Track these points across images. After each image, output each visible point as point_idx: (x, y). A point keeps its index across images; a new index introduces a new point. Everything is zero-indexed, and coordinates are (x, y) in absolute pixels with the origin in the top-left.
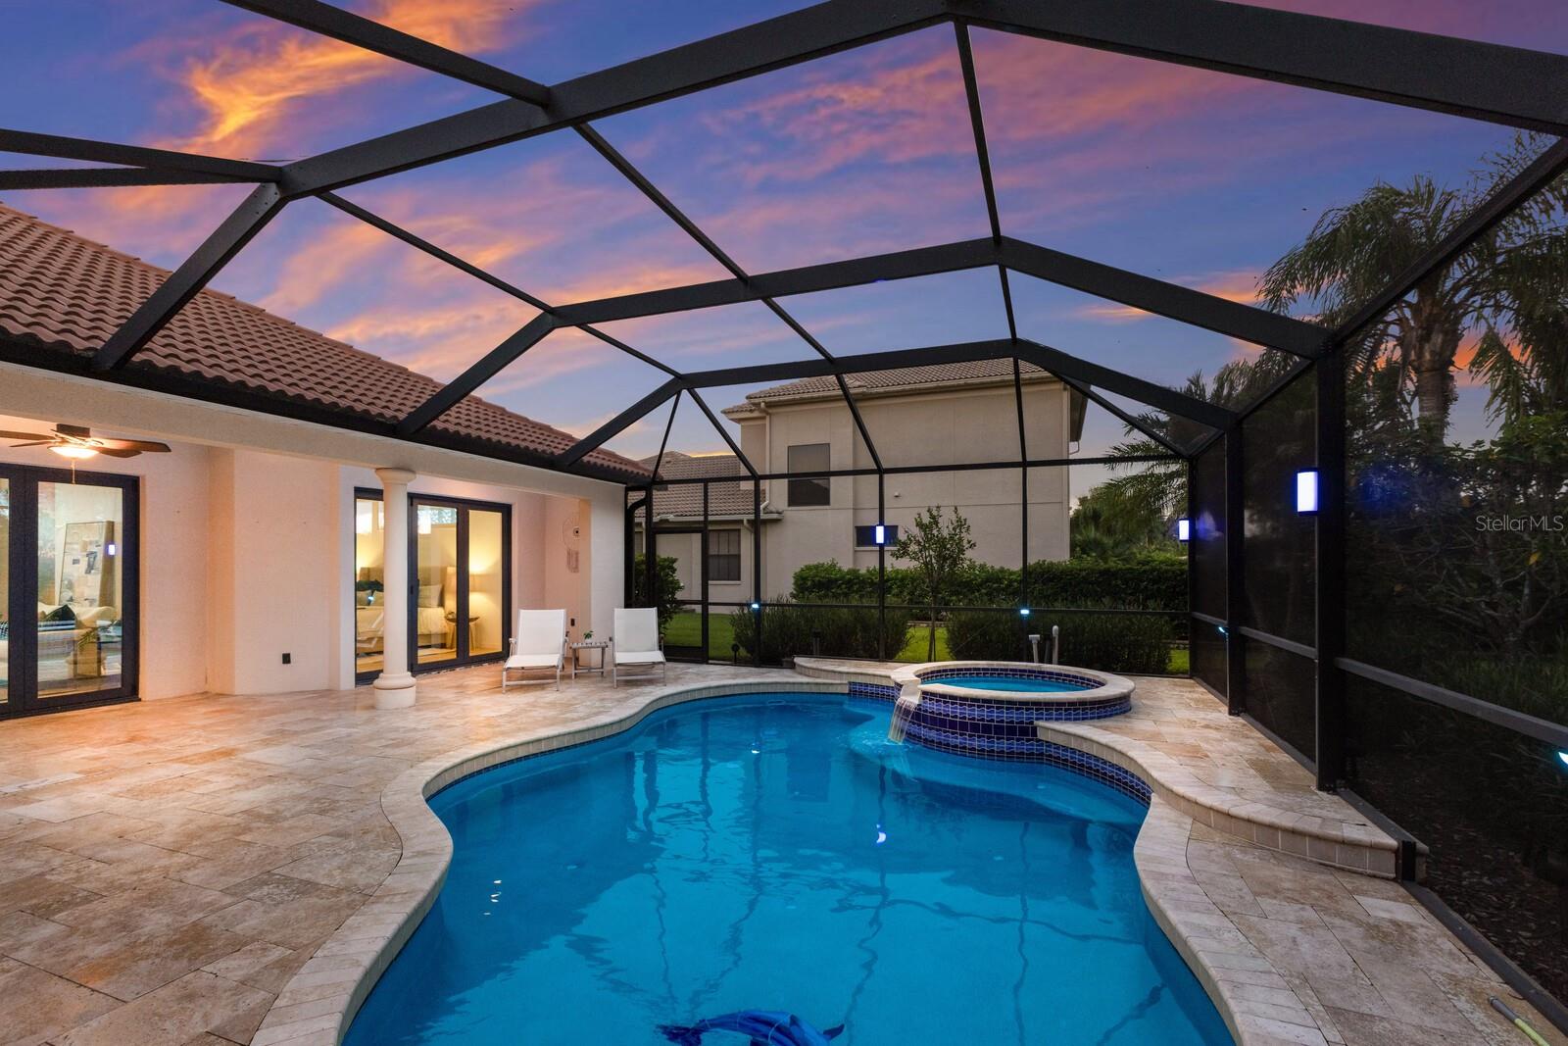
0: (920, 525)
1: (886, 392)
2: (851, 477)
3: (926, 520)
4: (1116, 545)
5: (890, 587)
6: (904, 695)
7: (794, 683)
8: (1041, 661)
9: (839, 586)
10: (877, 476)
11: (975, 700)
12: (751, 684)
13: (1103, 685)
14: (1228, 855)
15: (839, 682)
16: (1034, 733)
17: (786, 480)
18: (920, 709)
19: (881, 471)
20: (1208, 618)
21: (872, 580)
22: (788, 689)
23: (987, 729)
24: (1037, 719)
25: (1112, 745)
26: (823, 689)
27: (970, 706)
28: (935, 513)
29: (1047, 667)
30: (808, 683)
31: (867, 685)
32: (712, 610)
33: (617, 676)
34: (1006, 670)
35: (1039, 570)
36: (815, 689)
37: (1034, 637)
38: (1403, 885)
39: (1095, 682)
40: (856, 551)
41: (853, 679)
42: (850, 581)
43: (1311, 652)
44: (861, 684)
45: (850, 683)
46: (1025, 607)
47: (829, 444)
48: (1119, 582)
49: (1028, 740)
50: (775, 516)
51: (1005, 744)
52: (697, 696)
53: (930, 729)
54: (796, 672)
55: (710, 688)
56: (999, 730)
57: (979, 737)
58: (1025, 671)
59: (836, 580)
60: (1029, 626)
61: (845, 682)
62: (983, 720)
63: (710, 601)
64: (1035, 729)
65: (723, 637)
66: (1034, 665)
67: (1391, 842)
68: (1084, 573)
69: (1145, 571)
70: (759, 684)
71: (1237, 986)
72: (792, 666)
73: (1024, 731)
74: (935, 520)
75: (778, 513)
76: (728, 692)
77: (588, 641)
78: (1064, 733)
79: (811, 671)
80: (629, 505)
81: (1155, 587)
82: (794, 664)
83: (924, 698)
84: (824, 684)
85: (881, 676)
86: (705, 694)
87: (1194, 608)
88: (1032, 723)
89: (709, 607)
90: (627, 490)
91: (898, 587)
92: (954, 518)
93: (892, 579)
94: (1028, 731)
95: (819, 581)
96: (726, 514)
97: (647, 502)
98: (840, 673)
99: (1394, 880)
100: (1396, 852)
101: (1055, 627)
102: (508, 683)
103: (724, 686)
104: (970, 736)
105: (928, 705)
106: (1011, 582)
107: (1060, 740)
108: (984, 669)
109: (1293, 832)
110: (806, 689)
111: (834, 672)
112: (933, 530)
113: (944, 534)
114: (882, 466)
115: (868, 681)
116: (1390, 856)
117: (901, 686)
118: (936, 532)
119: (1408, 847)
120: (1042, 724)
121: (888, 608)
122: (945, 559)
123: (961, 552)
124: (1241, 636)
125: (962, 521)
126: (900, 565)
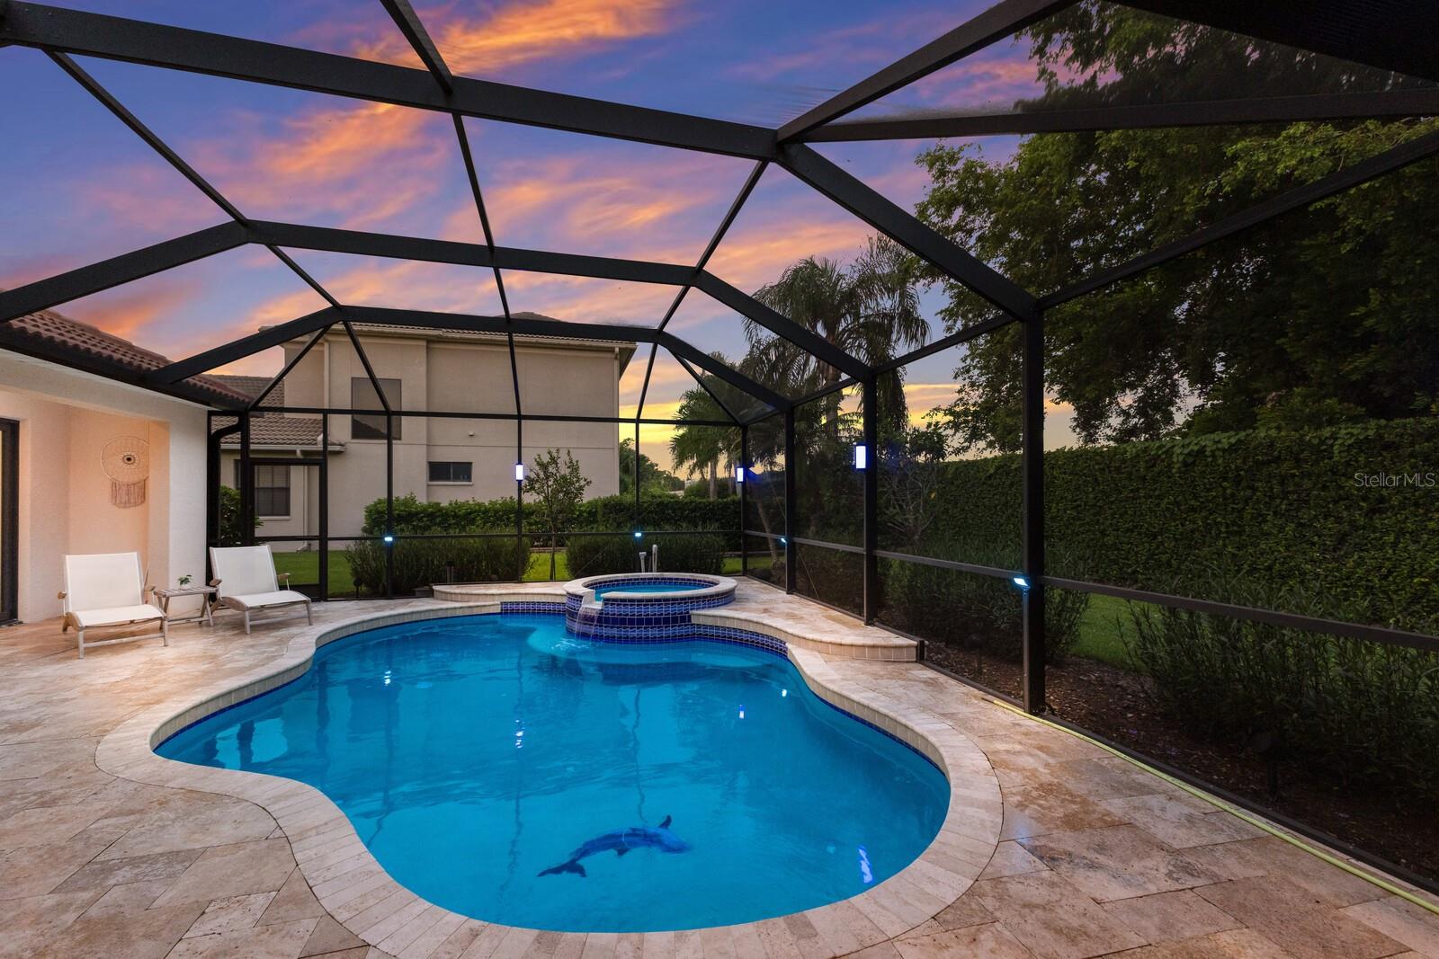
0: (541, 465)
1: (461, 338)
2: (425, 418)
3: (546, 459)
5: (474, 519)
6: (586, 603)
7: (447, 609)
8: (646, 571)
9: (421, 519)
10: (517, 421)
11: (649, 600)
12: (404, 614)
13: (716, 584)
14: (848, 665)
15: (491, 603)
16: (690, 620)
17: (349, 416)
18: (602, 614)
19: (520, 417)
20: (767, 535)
21: (455, 513)
22: (441, 615)
23: (658, 621)
24: (692, 609)
25: (749, 619)
26: (476, 611)
27: (645, 605)
28: (555, 455)
29: (649, 575)
30: (461, 608)
31: (518, 603)
32: (332, 546)
33: (250, 620)
34: (638, 579)
35: (612, 502)
36: (468, 612)
37: (643, 554)
38: (920, 663)
39: (709, 582)
40: (428, 485)
41: (506, 599)
42: (432, 514)
43: (862, 550)
44: (512, 603)
45: (502, 603)
46: (637, 530)
47: (400, 380)
49: (685, 625)
50: (337, 448)
51: (670, 631)
52: (352, 631)
53: (612, 627)
54: (437, 599)
55: (363, 622)
56: (666, 621)
57: (652, 628)
58: (652, 579)
59: (417, 513)
60: (640, 546)
61: (497, 603)
62: (655, 615)
63: (329, 536)
64: (690, 617)
65: (341, 574)
66: (643, 574)
67: (915, 643)
70: (412, 613)
71: (905, 716)
72: (430, 594)
73: (683, 619)
74: (554, 460)
75: (340, 445)
76: (382, 624)
77: (185, 586)
78: (714, 616)
79: (460, 596)
80: (213, 431)
81: (693, 514)
82: (433, 591)
83: (605, 604)
84: (477, 606)
85: (533, 594)
86: (359, 629)
87: (746, 528)
88: (688, 613)
89: (329, 542)
90: (210, 414)
91: (482, 518)
92: (568, 460)
93: (475, 511)
94: (686, 619)
95: (398, 515)
96: (271, 443)
97: (242, 427)
98: (493, 595)
99: (916, 662)
100: (916, 647)
101: (655, 546)
102: (85, 645)
103: (377, 619)
104: (645, 628)
105: (610, 608)
106: (581, 512)
107: (709, 622)
108: (622, 580)
109: (874, 647)
110: (459, 613)
112: (550, 469)
113: (563, 473)
114: (523, 413)
115: (519, 599)
116: (914, 650)
117: (581, 597)
118: (554, 471)
119: (922, 643)
120: (695, 612)
121: (523, 536)
122: (567, 493)
123: (581, 488)
124: (794, 543)
125: (574, 462)
126: (530, 499)
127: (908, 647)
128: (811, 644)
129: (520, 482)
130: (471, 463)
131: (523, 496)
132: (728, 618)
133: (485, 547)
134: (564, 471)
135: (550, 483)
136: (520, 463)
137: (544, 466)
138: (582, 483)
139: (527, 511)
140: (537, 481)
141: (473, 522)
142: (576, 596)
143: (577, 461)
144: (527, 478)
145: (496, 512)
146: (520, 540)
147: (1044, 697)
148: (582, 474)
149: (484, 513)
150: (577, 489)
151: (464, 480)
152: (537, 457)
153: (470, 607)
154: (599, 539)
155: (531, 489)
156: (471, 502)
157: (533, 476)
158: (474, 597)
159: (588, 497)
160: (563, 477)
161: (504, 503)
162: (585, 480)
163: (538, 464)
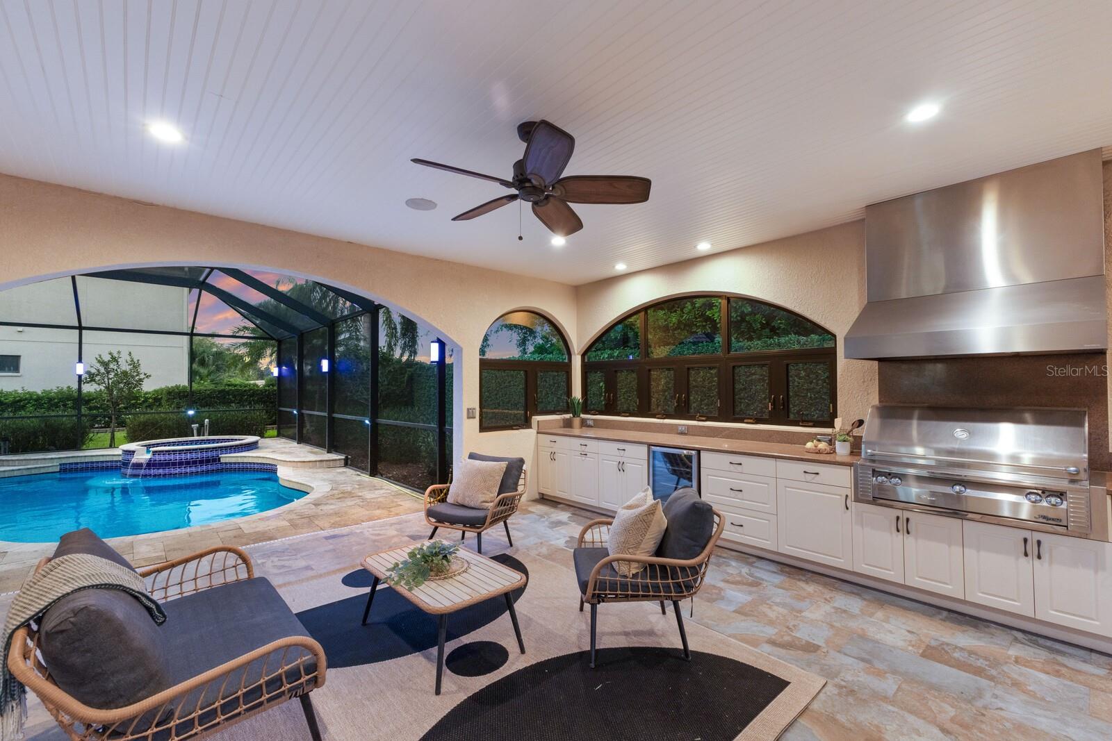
0: (102, 362)
3: (107, 358)
4: (209, 374)
6: (137, 456)
8: (198, 436)
10: (78, 331)
11: (188, 450)
13: (240, 440)
15: (50, 465)
16: (219, 461)
18: (151, 461)
19: (81, 328)
20: (288, 410)
23: (194, 463)
24: (221, 454)
28: (116, 355)
29: (200, 438)
31: (77, 463)
35: (176, 390)
37: (195, 426)
38: (346, 467)
41: (64, 461)
43: (326, 414)
44: (71, 464)
45: (60, 465)
46: (191, 409)
48: (231, 397)
49: (216, 464)
51: (204, 468)
53: (158, 469)
56: (201, 462)
57: (190, 467)
60: (191, 420)
61: (55, 464)
62: (192, 459)
64: (219, 459)
66: (196, 438)
67: (343, 457)
68: (209, 392)
69: (245, 391)
73: (214, 460)
78: (236, 457)
79: (17, 462)
83: (153, 455)
84: (36, 468)
85: (91, 456)
87: (280, 406)
88: (218, 456)
91: (34, 405)
92: (129, 360)
94: (216, 460)
98: (52, 459)
99: (344, 466)
100: (344, 459)
101: (207, 420)
104: (185, 467)
105: (157, 457)
107: (233, 460)
109: (321, 461)
110: (16, 474)
111: (45, 459)
112: (111, 366)
113: (124, 368)
114: (83, 325)
115: (78, 460)
116: (343, 461)
117: (134, 452)
118: (115, 367)
119: (347, 457)
120: (223, 455)
121: (83, 415)
122: (127, 384)
123: (141, 380)
124: (303, 414)
125: (135, 360)
126: (88, 388)
127: (339, 460)
128: (289, 463)
129: (80, 376)
130: (20, 356)
131: (82, 386)
132: (245, 457)
133: (43, 425)
134: (125, 367)
135: (110, 376)
136: (80, 361)
137: (105, 364)
138: (142, 376)
139: (87, 398)
140: (97, 375)
141: (23, 407)
142: (130, 451)
143: (138, 361)
144: (88, 373)
145: (50, 399)
146: (79, 419)
147: (377, 468)
148: (142, 369)
149: (36, 400)
150: (137, 381)
151: (9, 371)
152: (98, 357)
153: (28, 469)
154: (157, 416)
155: (91, 381)
156: (20, 391)
157: (93, 371)
158: (32, 462)
159: (148, 387)
160: (125, 373)
161: (61, 392)
162: (145, 374)
163: (99, 361)
